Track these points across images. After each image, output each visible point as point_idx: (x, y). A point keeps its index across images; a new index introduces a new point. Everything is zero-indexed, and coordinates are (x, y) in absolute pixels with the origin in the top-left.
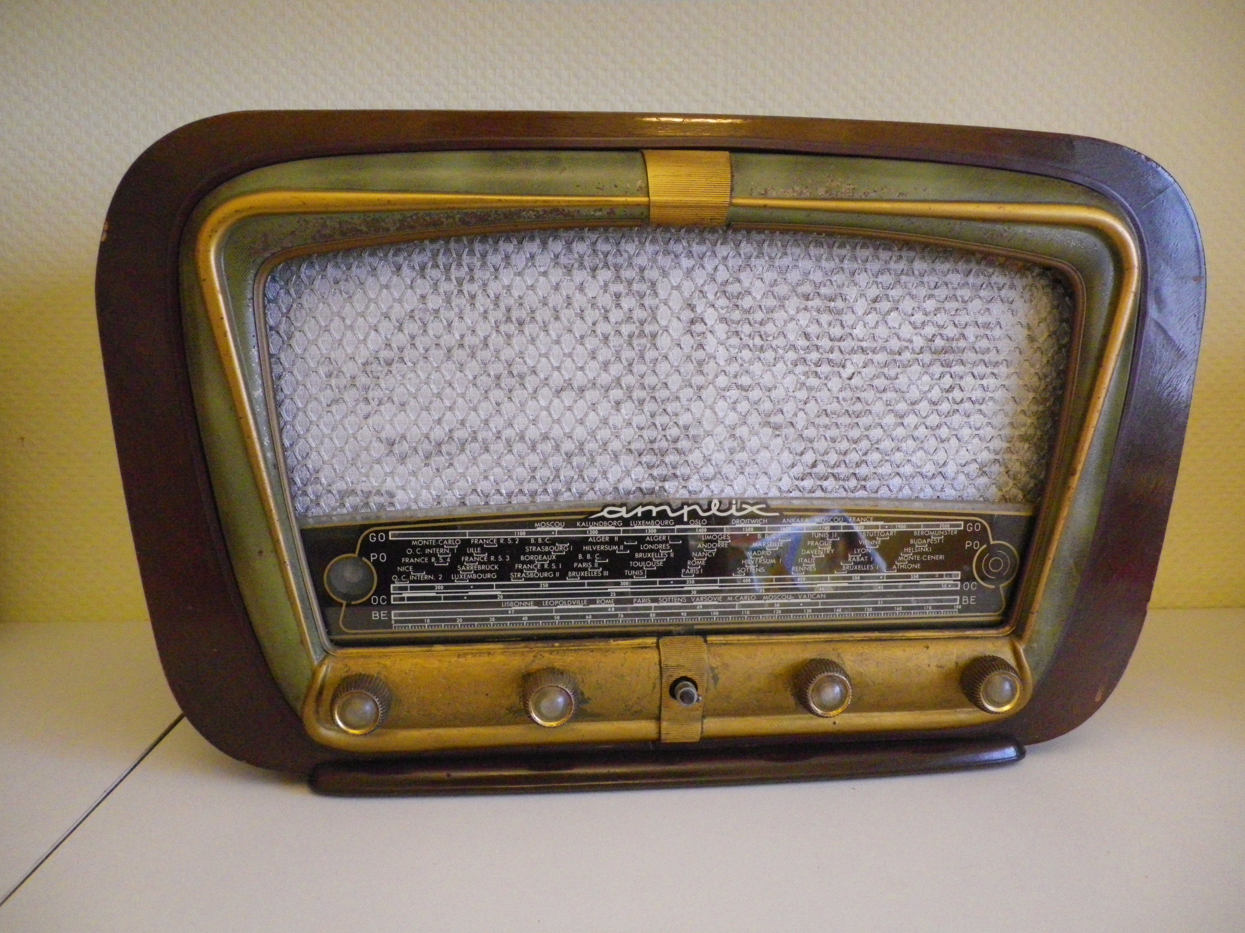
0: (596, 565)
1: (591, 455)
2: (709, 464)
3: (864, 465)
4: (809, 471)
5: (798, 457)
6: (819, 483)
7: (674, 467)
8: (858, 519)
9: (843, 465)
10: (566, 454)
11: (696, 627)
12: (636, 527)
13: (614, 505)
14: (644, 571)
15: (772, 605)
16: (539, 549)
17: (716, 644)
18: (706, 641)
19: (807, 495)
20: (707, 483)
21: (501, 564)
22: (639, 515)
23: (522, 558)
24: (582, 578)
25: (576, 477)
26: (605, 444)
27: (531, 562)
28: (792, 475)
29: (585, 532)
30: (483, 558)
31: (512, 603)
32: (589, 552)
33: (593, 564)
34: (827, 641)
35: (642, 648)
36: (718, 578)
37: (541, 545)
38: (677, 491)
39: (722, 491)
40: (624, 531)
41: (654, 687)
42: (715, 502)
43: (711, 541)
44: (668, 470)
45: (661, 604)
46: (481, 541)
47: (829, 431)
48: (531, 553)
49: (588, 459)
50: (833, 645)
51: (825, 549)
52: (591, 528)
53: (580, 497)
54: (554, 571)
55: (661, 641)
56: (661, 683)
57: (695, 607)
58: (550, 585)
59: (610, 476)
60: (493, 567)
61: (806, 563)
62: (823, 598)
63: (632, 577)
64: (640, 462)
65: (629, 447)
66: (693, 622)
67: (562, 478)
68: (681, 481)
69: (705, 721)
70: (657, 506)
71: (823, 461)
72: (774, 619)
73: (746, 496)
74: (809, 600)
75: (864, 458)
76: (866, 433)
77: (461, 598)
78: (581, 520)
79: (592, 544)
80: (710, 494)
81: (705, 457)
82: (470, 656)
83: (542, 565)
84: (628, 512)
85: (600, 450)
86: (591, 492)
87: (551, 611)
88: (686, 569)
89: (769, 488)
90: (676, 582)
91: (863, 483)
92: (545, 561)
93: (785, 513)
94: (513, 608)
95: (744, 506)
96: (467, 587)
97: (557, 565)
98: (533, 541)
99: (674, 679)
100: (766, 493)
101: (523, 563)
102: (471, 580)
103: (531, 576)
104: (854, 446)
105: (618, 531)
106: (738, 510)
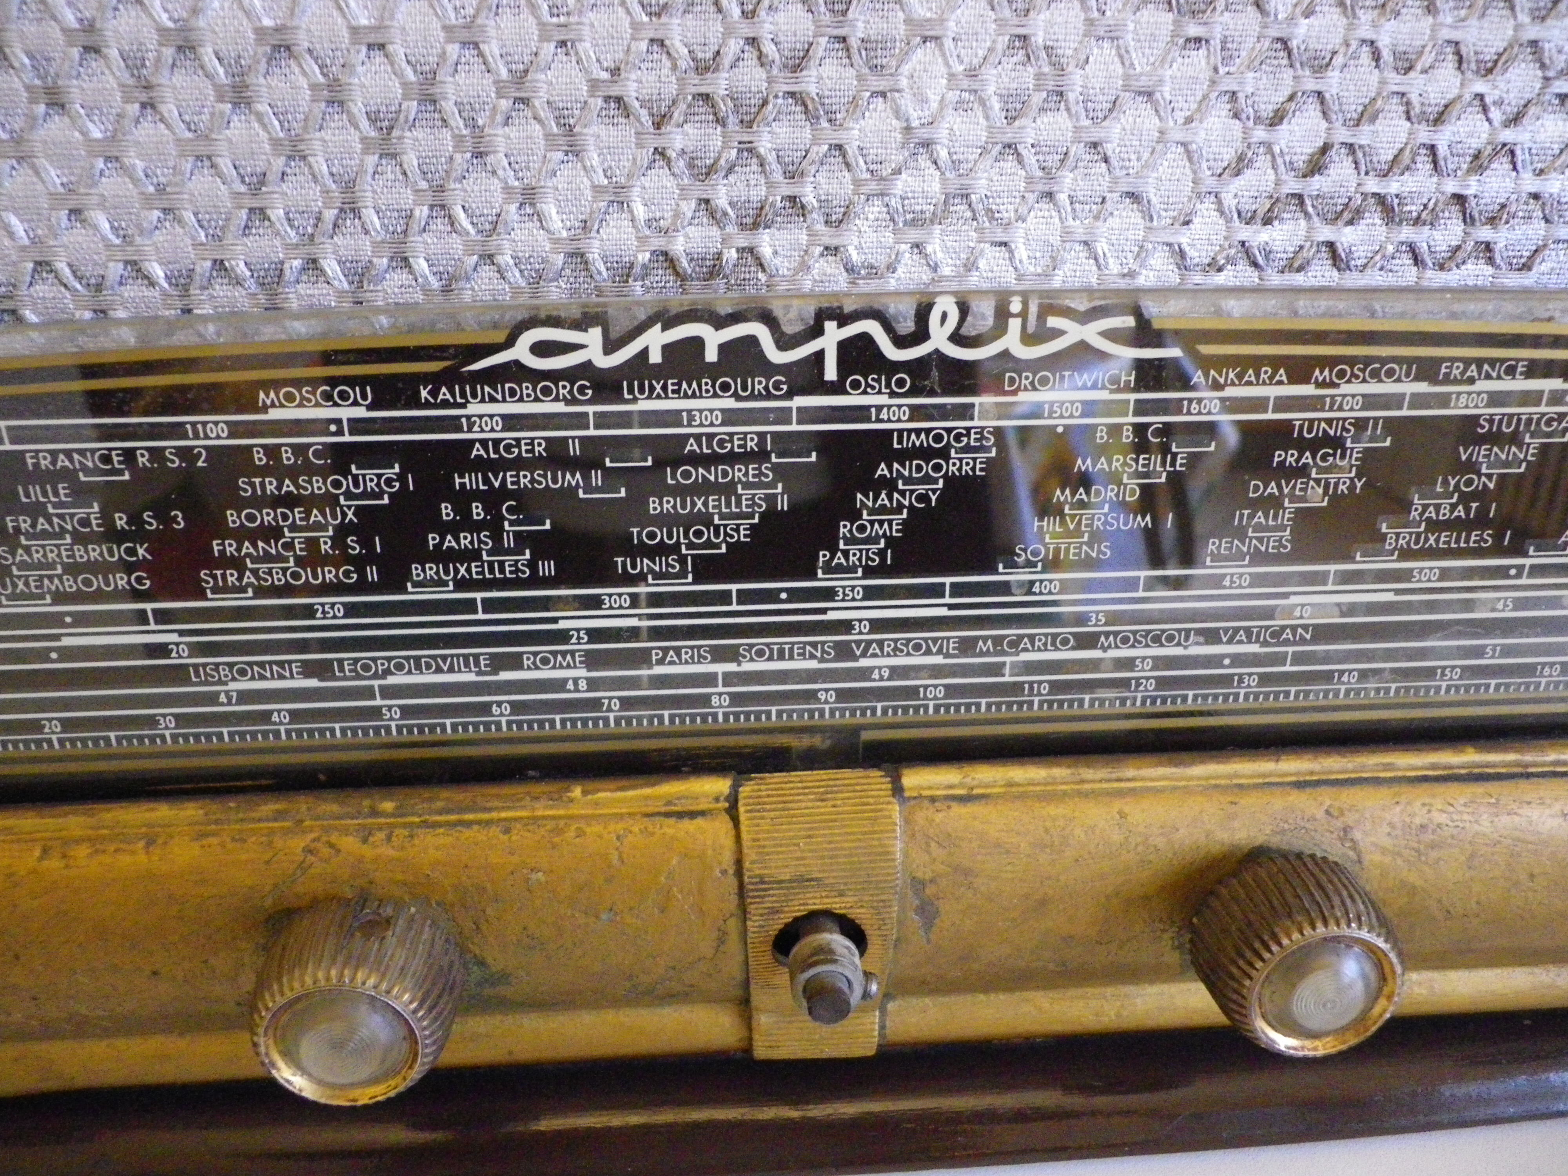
0: (509, 541)
1: (471, 124)
2: (924, 161)
3: (1501, 165)
4: (1292, 185)
5: (1260, 133)
6: (1325, 233)
7: (793, 174)
8: (1473, 371)
9: (1424, 165)
10: (373, 118)
11: (867, 736)
12: (645, 405)
13: (554, 322)
14: (682, 560)
15: (1128, 664)
16: (288, 486)
17: (933, 799)
18: (898, 790)
19: (1275, 279)
20: (914, 235)
21: (156, 542)
22: (655, 357)
23: (232, 518)
24: (462, 585)
25: (422, 212)
26: (521, 77)
27: (272, 533)
28: (1229, 201)
29: (453, 424)
30: (85, 522)
31: (224, 671)
32: (476, 495)
33: (497, 534)
34: (1300, 785)
35: (680, 815)
36: (948, 580)
37: (293, 473)
38: (804, 267)
39: (970, 266)
40: (602, 420)
41: (721, 940)
42: (946, 304)
43: (926, 454)
44: (770, 185)
45: (747, 667)
46: (63, 461)
47: (1390, 26)
48: (260, 502)
49: (459, 140)
50: (1327, 797)
51: (1332, 477)
52: (474, 408)
53: (446, 290)
54: (360, 564)
55: (746, 790)
56: (744, 932)
57: (865, 674)
58: (351, 610)
59: (550, 209)
60: (132, 552)
61: (1258, 528)
62: (1303, 641)
63: (641, 578)
64: (660, 153)
65: (615, 91)
66: (858, 719)
67: (370, 216)
68: (820, 227)
69: (891, 1006)
70: (719, 322)
71: (1351, 148)
72: (1128, 708)
73: (1057, 283)
74: (1254, 648)
75: (1508, 135)
76: (1532, 32)
77: (42, 655)
78: (436, 380)
79: (484, 466)
80: (926, 276)
81: (908, 129)
82: (82, 851)
83: (312, 544)
84: (610, 347)
85: (505, 104)
86: (487, 271)
87: (368, 693)
88: (833, 551)
89: (1141, 252)
90: (795, 595)
91: (1485, 233)
92: (322, 527)
93: (1206, 349)
94: (233, 686)
95: (1053, 322)
96: (56, 620)
97: (366, 542)
98: (260, 458)
99: (786, 918)
100: (1132, 274)
101: (241, 535)
102: (60, 598)
103: (279, 580)
104: (1480, 86)
105: (580, 421)
106: (1028, 339)
